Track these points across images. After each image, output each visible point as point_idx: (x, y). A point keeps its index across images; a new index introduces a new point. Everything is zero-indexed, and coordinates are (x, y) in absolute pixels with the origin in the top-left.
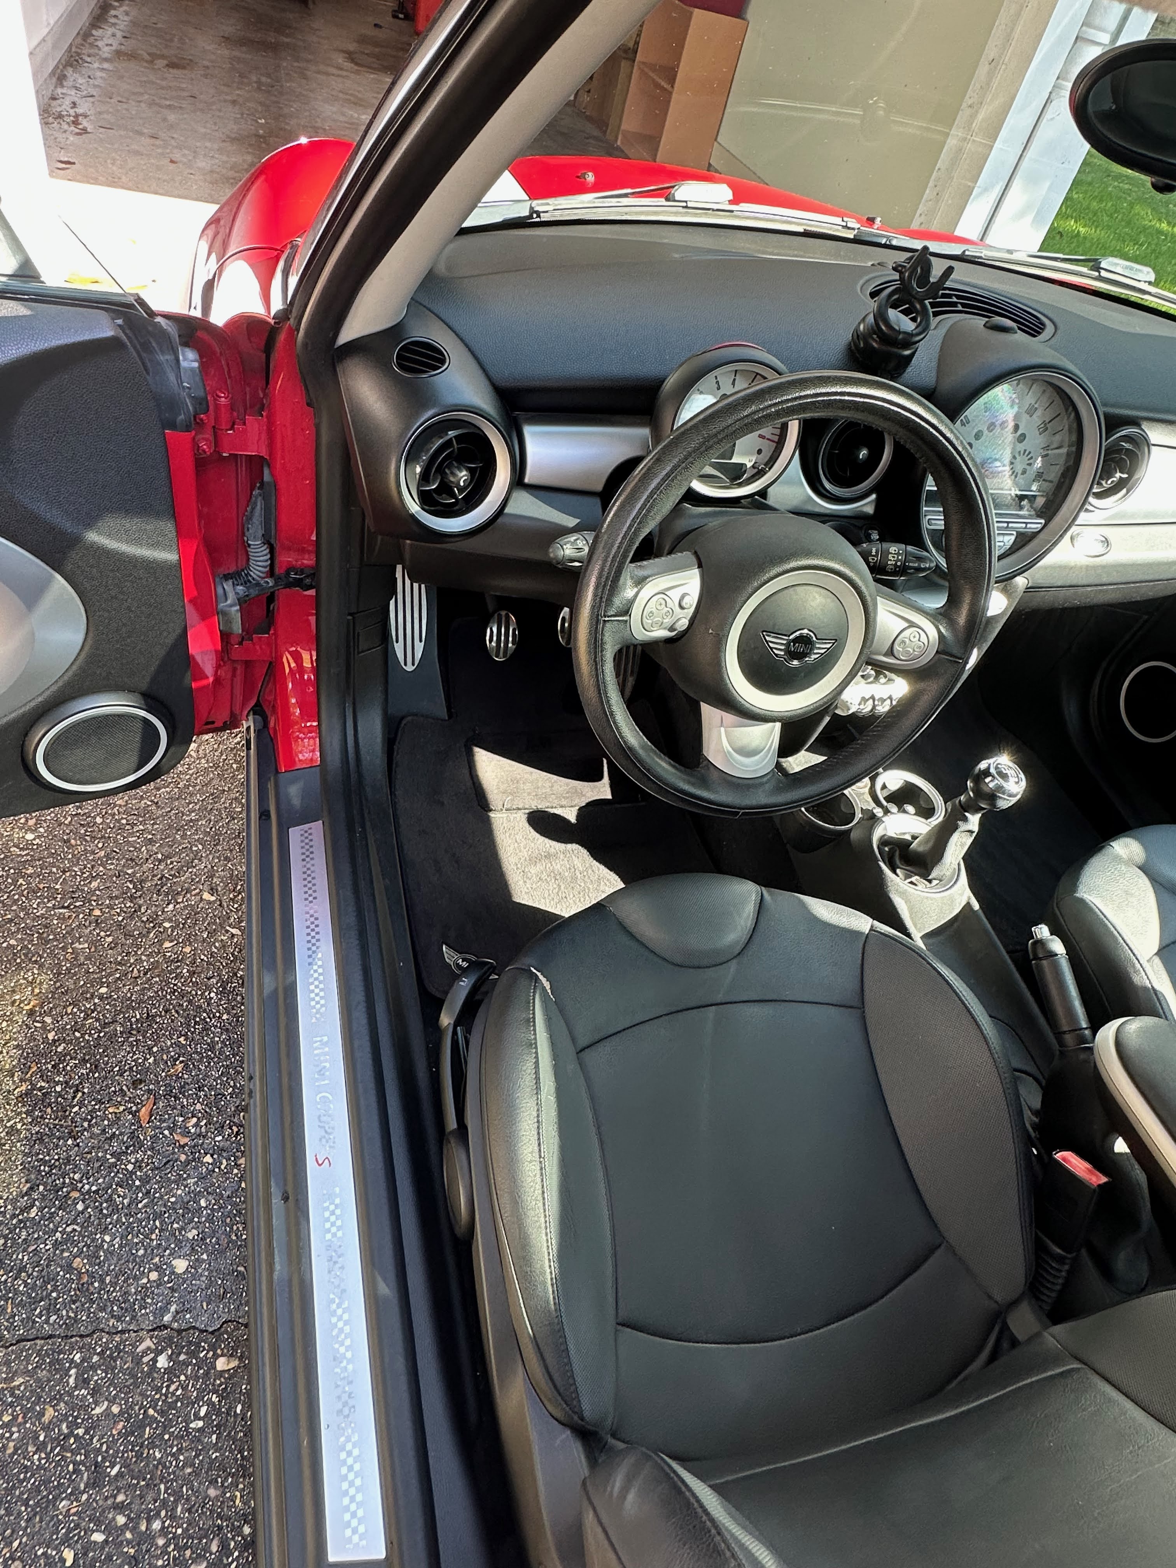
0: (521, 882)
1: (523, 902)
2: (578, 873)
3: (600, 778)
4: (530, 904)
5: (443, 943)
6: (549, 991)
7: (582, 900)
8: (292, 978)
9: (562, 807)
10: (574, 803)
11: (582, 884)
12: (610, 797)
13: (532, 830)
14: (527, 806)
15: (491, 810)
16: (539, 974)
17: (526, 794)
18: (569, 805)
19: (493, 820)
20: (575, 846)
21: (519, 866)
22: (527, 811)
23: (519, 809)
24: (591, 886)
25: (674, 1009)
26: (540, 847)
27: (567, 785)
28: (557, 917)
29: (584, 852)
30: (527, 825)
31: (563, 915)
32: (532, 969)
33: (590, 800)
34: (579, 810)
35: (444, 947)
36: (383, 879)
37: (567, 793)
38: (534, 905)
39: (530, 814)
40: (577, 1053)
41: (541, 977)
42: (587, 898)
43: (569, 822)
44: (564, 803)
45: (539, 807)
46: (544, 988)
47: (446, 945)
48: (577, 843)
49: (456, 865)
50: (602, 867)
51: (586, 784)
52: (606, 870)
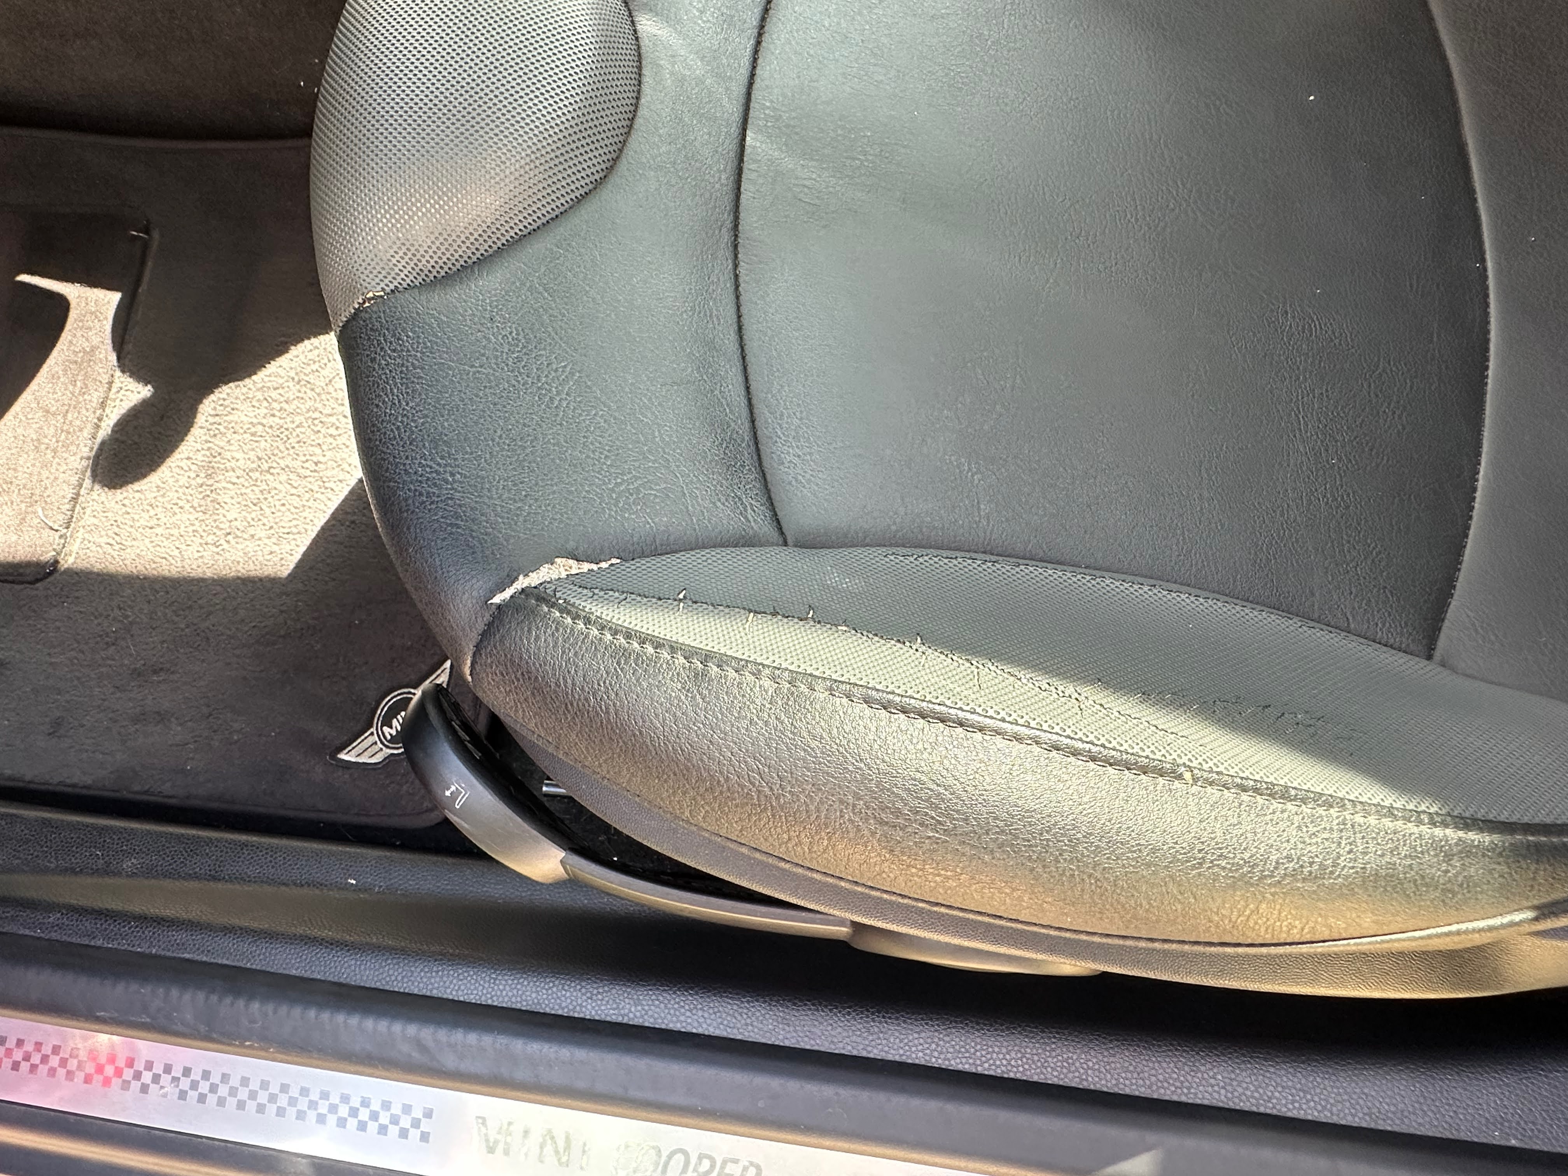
0: (251, 546)
1: (297, 557)
2: (271, 421)
3: (61, 305)
4: (308, 542)
5: (333, 756)
6: (586, 567)
7: (332, 431)
8: (303, 1166)
9: (103, 405)
10: (105, 378)
11: (298, 419)
12: (115, 297)
13: (136, 486)
14: (74, 480)
15: (56, 562)
16: (522, 583)
17: (45, 474)
18: (102, 390)
19: (82, 565)
20: (207, 407)
21: (210, 539)
22: (88, 483)
23: (75, 499)
24: (310, 403)
25: (726, 237)
26: (183, 480)
27: (54, 377)
28: (356, 496)
29: (226, 393)
30: (119, 494)
31: (353, 482)
32: (497, 599)
33: (109, 341)
34: (123, 372)
35: (343, 756)
36: (117, 874)
37: (74, 383)
38: (313, 535)
39: (95, 477)
40: (785, 544)
41: (533, 579)
42: (333, 419)
43: (145, 404)
44: (96, 397)
45: (85, 451)
46: (574, 580)
47: (341, 749)
48: (200, 401)
49: (162, 676)
50: (272, 367)
51: (65, 336)
52: (283, 361)
